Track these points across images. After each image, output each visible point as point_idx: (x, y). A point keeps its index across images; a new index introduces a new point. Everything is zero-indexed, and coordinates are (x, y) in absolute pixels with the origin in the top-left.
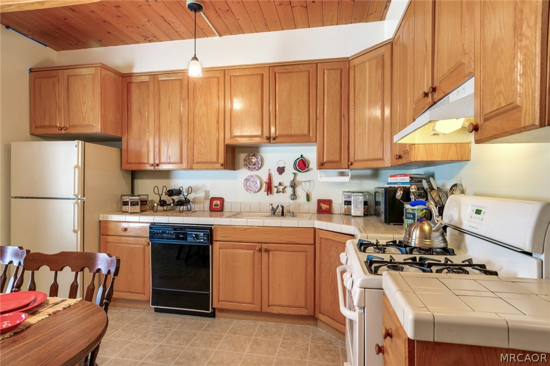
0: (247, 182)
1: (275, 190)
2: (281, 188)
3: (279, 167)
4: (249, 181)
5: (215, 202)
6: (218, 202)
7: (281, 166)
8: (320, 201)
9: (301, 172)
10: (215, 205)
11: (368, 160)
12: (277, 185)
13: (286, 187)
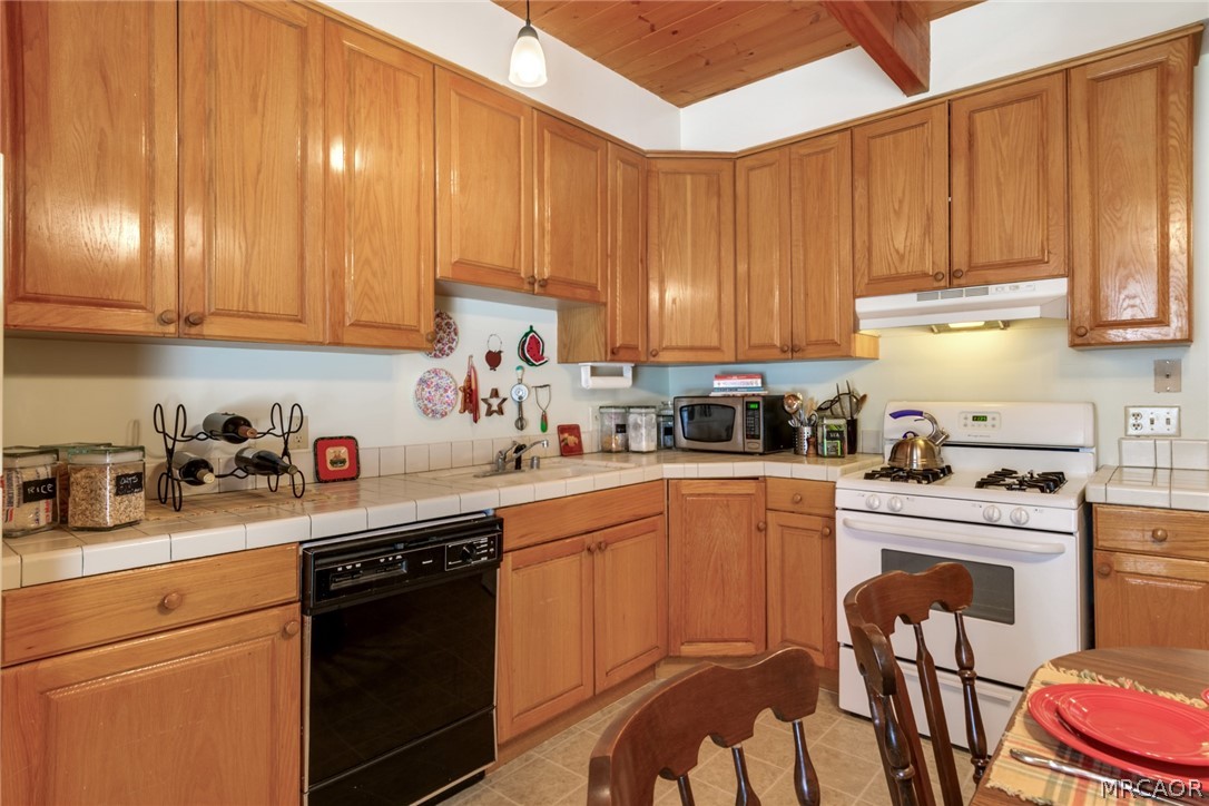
0: (423, 389)
1: (483, 408)
2: (495, 402)
3: (490, 352)
4: (428, 386)
5: (331, 453)
6: (343, 452)
7: (495, 349)
8: (562, 429)
9: (533, 365)
10: (333, 463)
11: (692, 349)
12: (487, 396)
13: (504, 400)
